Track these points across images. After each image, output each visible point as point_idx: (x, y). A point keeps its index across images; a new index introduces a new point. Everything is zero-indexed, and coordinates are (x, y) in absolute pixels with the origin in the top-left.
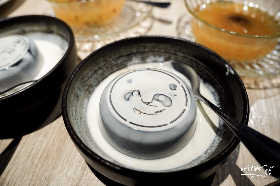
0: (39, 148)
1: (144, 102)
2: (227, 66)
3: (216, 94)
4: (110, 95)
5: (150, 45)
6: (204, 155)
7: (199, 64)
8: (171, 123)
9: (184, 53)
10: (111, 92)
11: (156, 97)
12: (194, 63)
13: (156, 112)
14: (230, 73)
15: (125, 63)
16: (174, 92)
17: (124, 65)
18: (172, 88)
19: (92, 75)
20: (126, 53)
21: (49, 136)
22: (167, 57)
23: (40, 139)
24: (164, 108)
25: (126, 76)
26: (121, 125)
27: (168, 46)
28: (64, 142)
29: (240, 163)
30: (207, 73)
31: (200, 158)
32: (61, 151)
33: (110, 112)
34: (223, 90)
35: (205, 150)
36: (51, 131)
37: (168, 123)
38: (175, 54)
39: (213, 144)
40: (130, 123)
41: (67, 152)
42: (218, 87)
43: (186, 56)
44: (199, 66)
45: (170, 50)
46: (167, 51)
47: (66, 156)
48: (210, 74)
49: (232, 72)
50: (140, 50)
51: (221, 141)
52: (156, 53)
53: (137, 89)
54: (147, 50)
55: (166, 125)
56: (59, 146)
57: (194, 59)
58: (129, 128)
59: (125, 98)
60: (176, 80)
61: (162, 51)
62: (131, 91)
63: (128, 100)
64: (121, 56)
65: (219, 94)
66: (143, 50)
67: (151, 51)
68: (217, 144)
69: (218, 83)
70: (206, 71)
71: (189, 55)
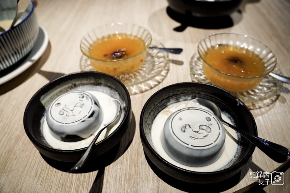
0: (121, 174)
1: (194, 132)
2: (237, 100)
3: (232, 118)
4: (172, 130)
5: (181, 89)
6: (234, 158)
7: (217, 99)
8: (214, 142)
9: (206, 92)
10: (172, 128)
11: (200, 127)
12: (212, 98)
13: (204, 137)
14: (240, 104)
15: (166, 104)
16: (210, 122)
17: (165, 105)
18: (208, 120)
19: (148, 116)
20: (166, 97)
21: (125, 164)
22: (193, 96)
23: (119, 167)
24: (208, 133)
25: (176, 116)
26: (186, 148)
27: (194, 89)
28: (138, 166)
29: (254, 160)
30: (223, 104)
31: (232, 161)
32: (138, 172)
33: (177, 141)
34: (236, 115)
35: (234, 155)
36: (125, 160)
37: (213, 143)
38: (199, 94)
39: (237, 151)
40: (191, 146)
41: (143, 172)
42: (232, 114)
43: (207, 94)
44: (217, 100)
45: (195, 91)
46: (193, 91)
47: (143, 175)
48: (225, 105)
49: (242, 104)
50: (174, 94)
51: (242, 148)
52: (185, 94)
53: (187, 124)
54: (179, 93)
55: (212, 144)
56: (135, 170)
57: (213, 96)
58: (192, 149)
59: (182, 131)
60: (209, 114)
61: (190, 92)
62: (184, 126)
63: (185, 132)
64: (163, 100)
65: (234, 118)
66: (177, 93)
67: (182, 93)
68: (240, 151)
69: (232, 111)
70: (222, 103)
71: (209, 93)
